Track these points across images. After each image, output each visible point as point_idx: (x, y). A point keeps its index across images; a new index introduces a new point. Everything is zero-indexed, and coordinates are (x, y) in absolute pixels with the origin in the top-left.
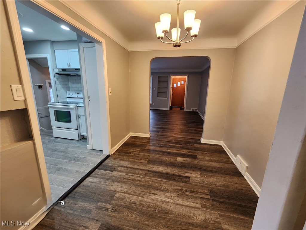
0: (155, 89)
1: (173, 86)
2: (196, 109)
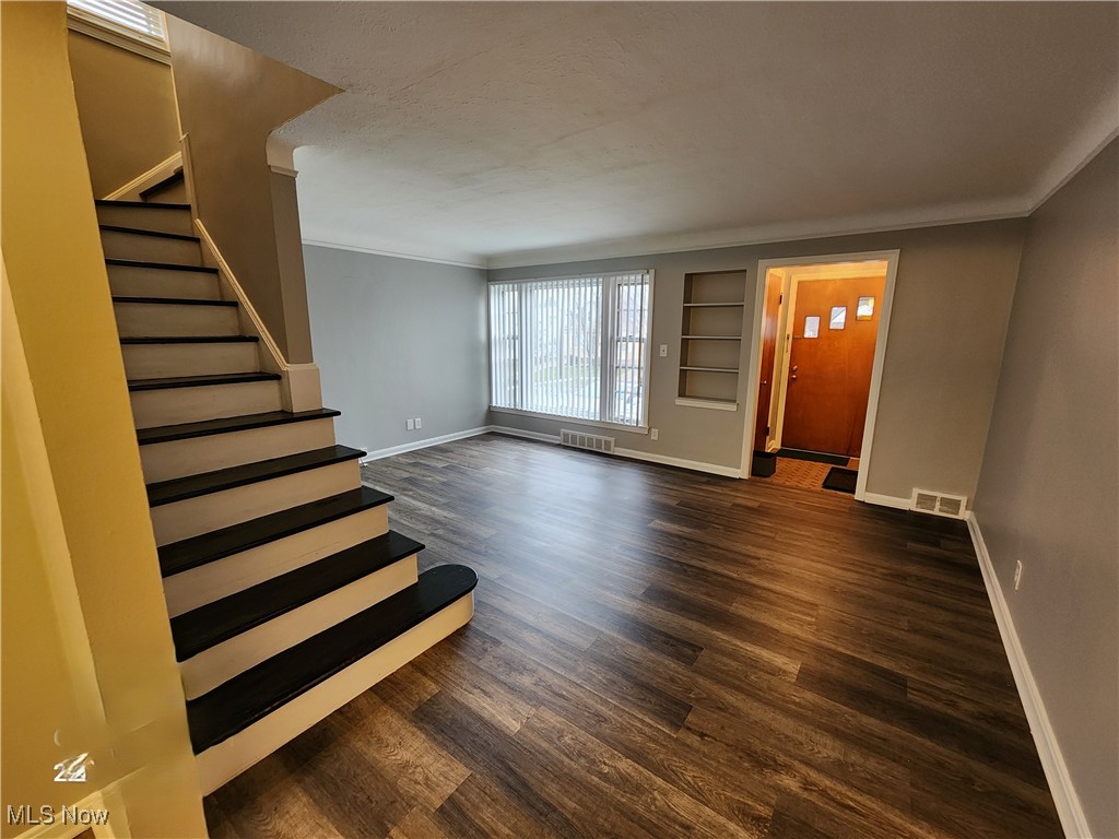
0: (663, 350)
1: (799, 327)
2: (957, 503)
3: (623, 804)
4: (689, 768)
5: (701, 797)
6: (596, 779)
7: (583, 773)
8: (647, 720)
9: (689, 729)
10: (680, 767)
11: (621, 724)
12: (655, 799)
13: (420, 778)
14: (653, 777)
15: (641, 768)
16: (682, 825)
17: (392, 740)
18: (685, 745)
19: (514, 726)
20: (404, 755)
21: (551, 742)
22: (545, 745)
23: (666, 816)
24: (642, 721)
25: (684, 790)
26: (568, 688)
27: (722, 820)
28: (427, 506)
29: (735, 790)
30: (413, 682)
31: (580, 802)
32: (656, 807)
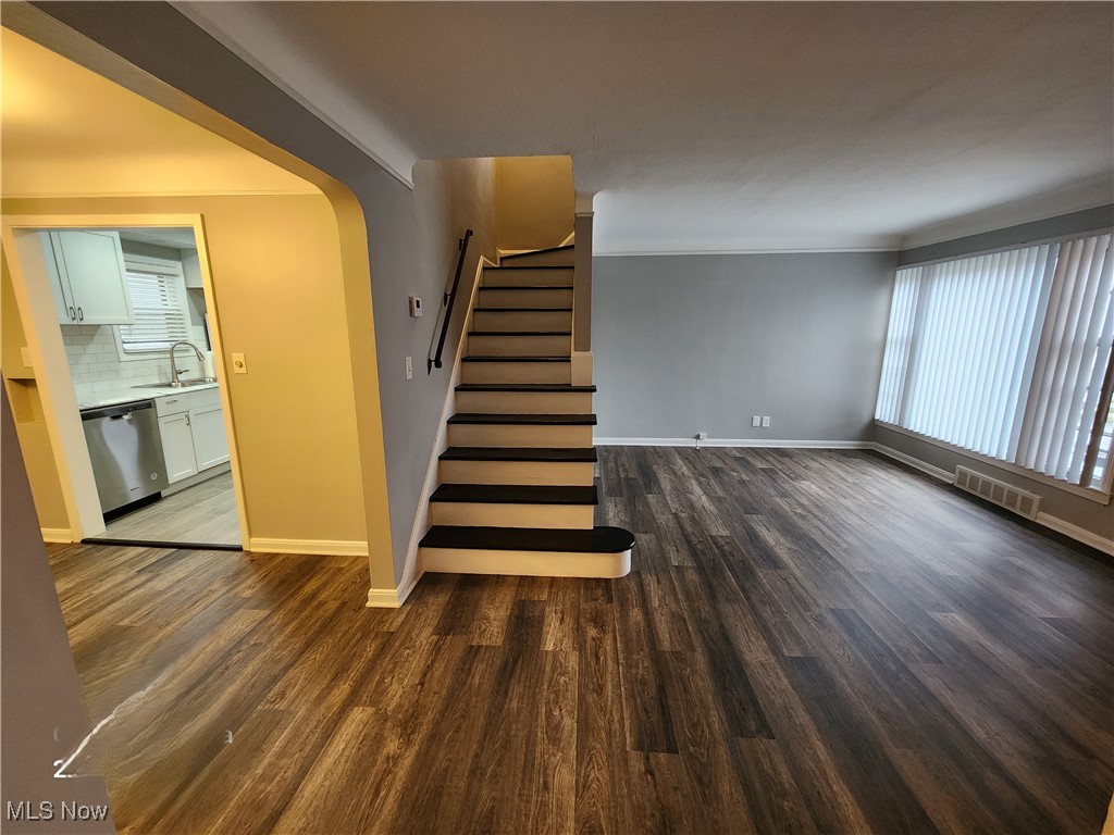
3: (536, 735)
4: (604, 771)
5: (581, 791)
6: (544, 710)
7: (543, 701)
8: (627, 723)
9: (647, 758)
10: (598, 764)
11: (606, 705)
12: (555, 755)
13: (483, 627)
14: (574, 747)
15: (575, 736)
16: (545, 783)
17: (497, 604)
18: (626, 761)
19: (549, 646)
20: (492, 614)
21: (553, 671)
22: (548, 669)
23: (546, 769)
24: (622, 719)
25: (578, 774)
26: (609, 658)
27: (572, 814)
28: (701, 493)
29: (610, 818)
30: (540, 587)
31: (519, 710)
32: (548, 759)
